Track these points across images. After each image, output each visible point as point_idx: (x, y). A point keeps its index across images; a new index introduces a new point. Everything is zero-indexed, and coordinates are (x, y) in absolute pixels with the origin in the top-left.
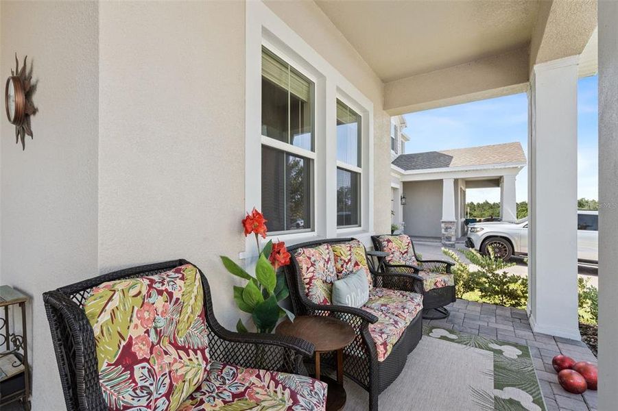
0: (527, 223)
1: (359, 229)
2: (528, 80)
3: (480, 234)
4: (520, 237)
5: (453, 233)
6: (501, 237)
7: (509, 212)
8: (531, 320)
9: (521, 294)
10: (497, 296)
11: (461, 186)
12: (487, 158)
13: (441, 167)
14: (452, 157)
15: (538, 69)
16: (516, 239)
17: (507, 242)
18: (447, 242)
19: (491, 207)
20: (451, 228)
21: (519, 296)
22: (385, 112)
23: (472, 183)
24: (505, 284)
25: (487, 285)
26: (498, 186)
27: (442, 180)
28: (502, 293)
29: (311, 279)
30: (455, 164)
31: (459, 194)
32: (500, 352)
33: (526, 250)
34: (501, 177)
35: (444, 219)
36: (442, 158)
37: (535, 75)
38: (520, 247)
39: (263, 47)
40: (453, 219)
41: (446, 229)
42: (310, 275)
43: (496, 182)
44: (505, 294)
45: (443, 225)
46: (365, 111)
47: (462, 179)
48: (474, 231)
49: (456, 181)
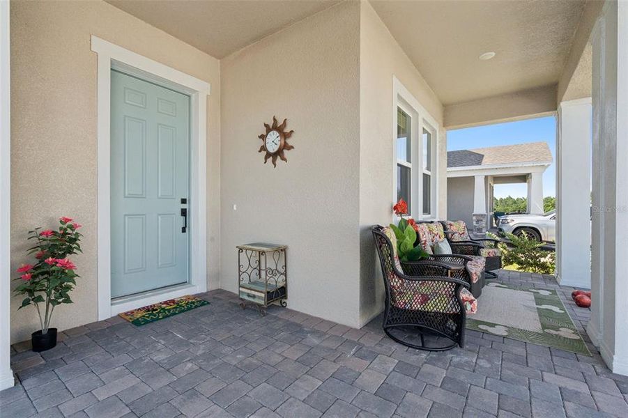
0: (554, 214)
1: (429, 216)
2: (556, 109)
3: (511, 224)
4: (548, 228)
5: (484, 225)
6: (530, 227)
7: (537, 205)
8: (558, 279)
9: (550, 266)
10: (531, 268)
11: (490, 182)
12: (515, 156)
13: (472, 165)
14: (483, 156)
15: (564, 105)
16: (544, 229)
17: (535, 232)
18: (478, 234)
19: (515, 203)
20: (482, 220)
21: (548, 267)
22: (444, 129)
23: (498, 179)
24: (537, 258)
25: (523, 259)
26: (525, 182)
27: (474, 177)
28: (536, 264)
29: (425, 241)
30: (486, 162)
31: (489, 190)
32: (538, 293)
33: (553, 239)
34: (528, 174)
35: (476, 212)
36: (472, 156)
37: (561, 108)
38: (548, 235)
39: (398, 107)
40: (484, 212)
41: (478, 221)
42: (424, 239)
43: (524, 178)
44: (538, 265)
45: (474, 218)
46: (434, 130)
47: (491, 176)
48: (505, 222)
49: (486, 177)
